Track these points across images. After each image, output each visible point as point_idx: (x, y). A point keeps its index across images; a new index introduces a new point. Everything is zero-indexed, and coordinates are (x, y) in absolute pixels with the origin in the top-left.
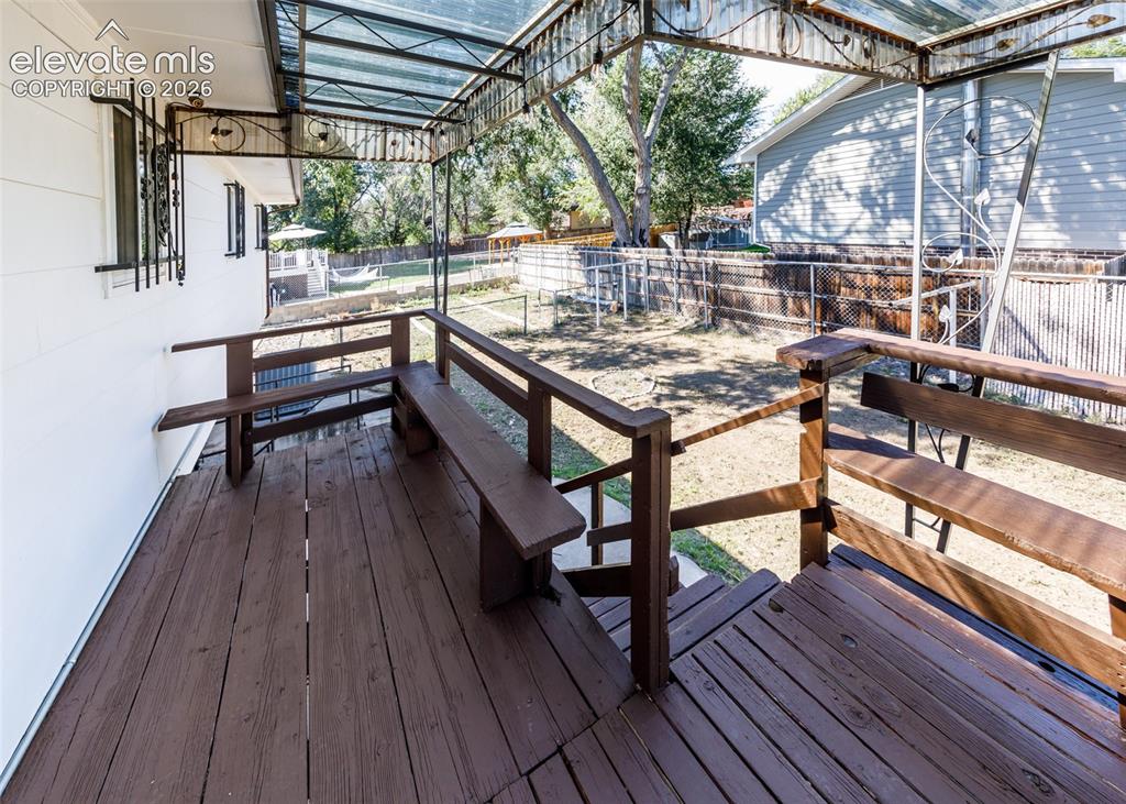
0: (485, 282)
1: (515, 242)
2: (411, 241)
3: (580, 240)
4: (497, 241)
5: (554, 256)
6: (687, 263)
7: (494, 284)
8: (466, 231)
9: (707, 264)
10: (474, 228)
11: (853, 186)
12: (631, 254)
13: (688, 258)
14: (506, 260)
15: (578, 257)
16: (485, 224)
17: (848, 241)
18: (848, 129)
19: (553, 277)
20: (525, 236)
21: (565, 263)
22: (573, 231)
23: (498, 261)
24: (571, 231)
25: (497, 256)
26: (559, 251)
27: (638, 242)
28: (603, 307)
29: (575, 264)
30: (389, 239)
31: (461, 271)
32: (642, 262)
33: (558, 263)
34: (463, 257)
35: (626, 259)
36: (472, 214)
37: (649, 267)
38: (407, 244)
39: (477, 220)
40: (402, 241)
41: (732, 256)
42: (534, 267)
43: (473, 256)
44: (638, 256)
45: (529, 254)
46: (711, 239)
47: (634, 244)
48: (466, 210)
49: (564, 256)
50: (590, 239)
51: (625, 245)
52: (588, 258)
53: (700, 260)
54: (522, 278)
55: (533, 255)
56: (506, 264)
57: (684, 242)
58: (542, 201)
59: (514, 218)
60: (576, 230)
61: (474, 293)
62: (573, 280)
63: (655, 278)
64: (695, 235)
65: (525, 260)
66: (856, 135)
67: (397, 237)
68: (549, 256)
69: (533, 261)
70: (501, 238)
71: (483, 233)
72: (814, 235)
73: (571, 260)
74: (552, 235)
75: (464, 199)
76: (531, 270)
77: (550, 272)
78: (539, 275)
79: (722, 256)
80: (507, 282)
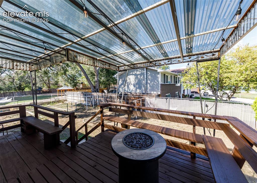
0: (56, 101)
1: (66, 91)
2: (27, 90)
3: (84, 91)
4: (60, 90)
5: (76, 94)
6: (106, 96)
7: (59, 101)
8: (49, 87)
9: (109, 96)
10: (52, 87)
11: (133, 83)
12: (95, 94)
13: (105, 95)
14: (63, 95)
15: (83, 95)
16: (56, 86)
17: (132, 92)
18: (132, 73)
19: (76, 99)
20: (69, 89)
21: (79, 96)
22: (83, 89)
23: (61, 96)
24: (82, 89)
25: (60, 94)
26: (78, 93)
27: (97, 92)
28: (88, 105)
29: (82, 96)
30: (17, 89)
31: (48, 99)
32: (97, 96)
33: (78, 96)
34: (48, 95)
35: (94, 95)
36: (51, 83)
37: (98, 96)
38: (25, 90)
39: (53, 84)
40: (23, 90)
41: (114, 94)
42: (71, 97)
43: (52, 95)
44: (96, 94)
45: (69, 94)
46: (114, 91)
47: (96, 92)
48: (49, 81)
49: (79, 94)
50: (87, 91)
51: (94, 92)
52: (85, 95)
53: (108, 95)
54: (68, 100)
55: (71, 94)
56: (63, 96)
57: (109, 92)
58: (73, 81)
59: (65, 85)
60: (84, 88)
61: (52, 104)
62: (82, 100)
63: (100, 99)
64: (111, 90)
65: (68, 95)
66: (132, 74)
67: (20, 88)
68: (75, 94)
69: (71, 95)
70: (61, 90)
71: (55, 88)
72: (127, 91)
73: (81, 95)
74: (77, 89)
75: (48, 78)
76: (70, 98)
77: (75, 98)
78: (72, 99)
79: (112, 94)
80: (63, 101)
